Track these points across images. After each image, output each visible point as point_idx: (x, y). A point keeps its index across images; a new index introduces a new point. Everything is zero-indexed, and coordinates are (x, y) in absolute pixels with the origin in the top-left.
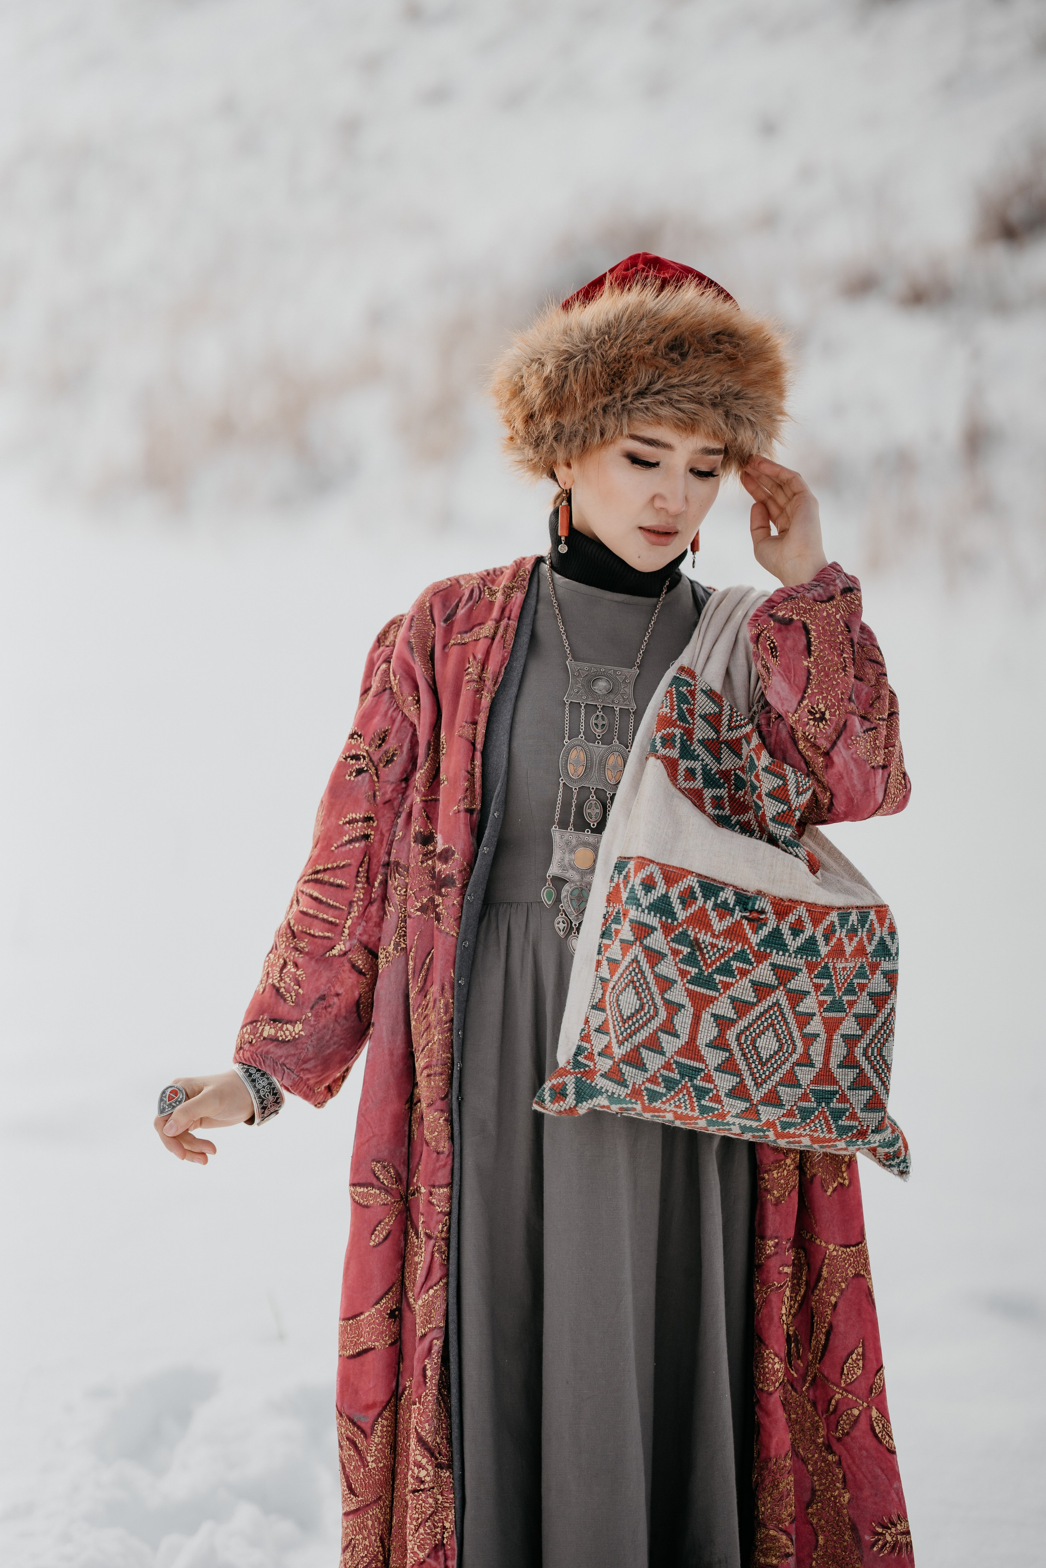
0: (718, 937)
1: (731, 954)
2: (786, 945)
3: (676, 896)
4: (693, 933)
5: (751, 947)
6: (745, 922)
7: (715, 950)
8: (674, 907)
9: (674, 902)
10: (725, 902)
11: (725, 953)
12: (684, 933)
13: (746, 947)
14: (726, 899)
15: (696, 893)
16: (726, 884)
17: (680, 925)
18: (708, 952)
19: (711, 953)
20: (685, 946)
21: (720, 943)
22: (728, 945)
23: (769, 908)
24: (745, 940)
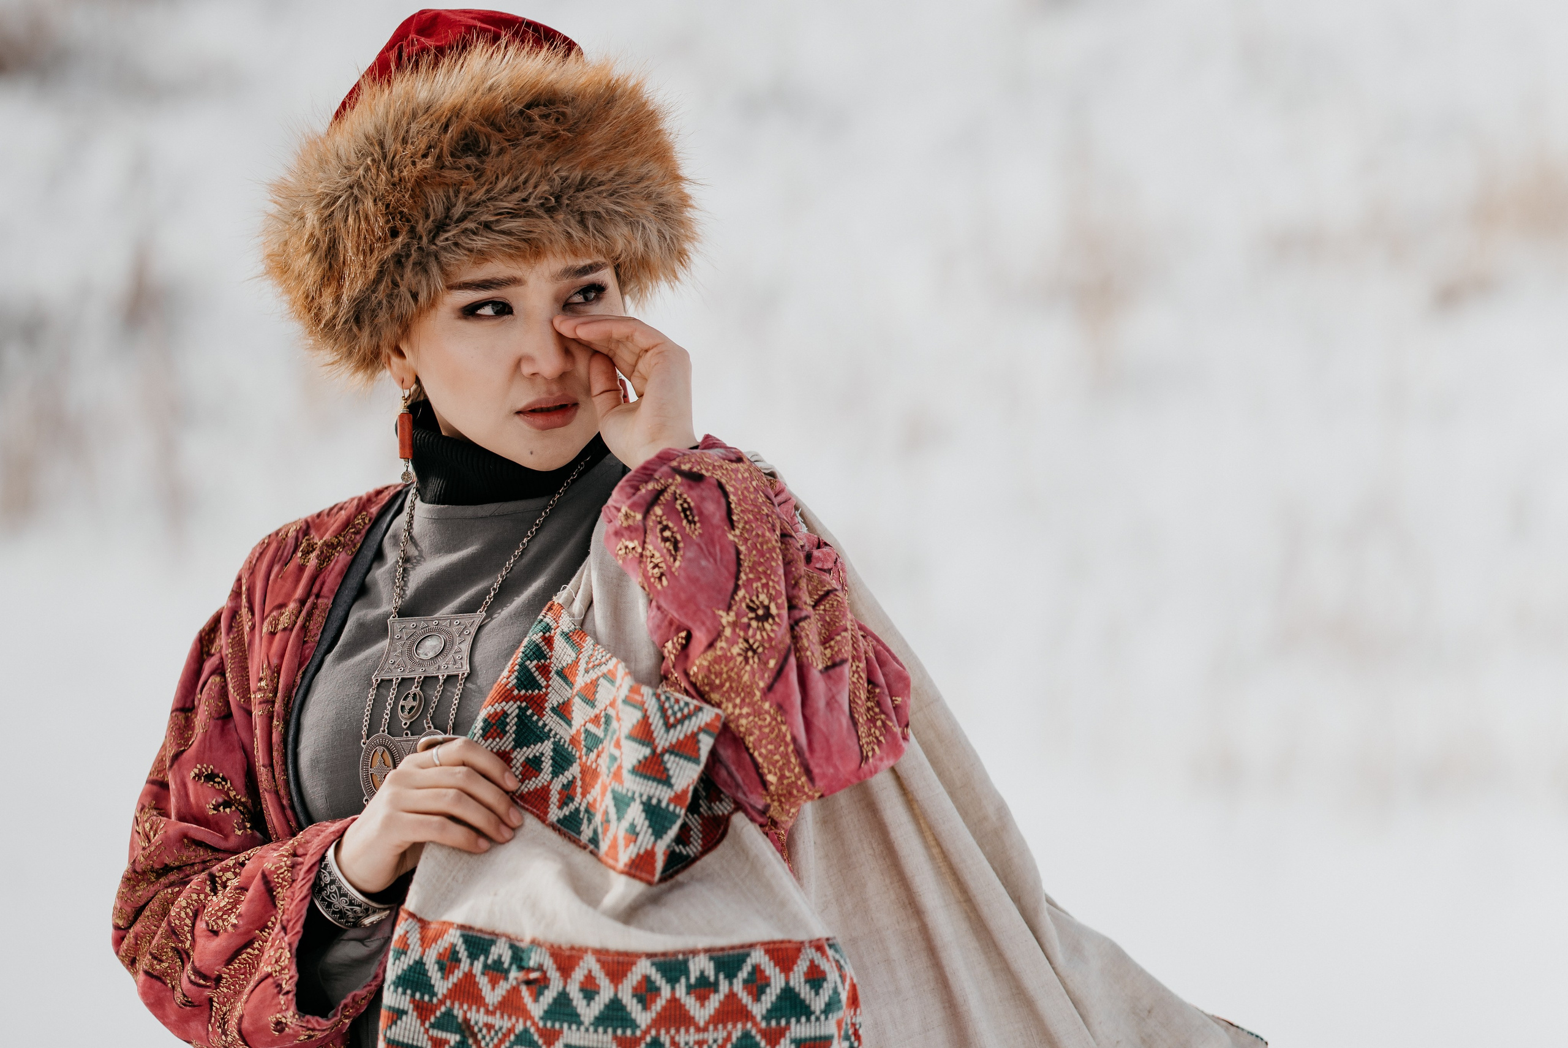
0: (493, 1013)
1: (512, 1037)
2: (578, 1016)
3: (433, 960)
4: (461, 1012)
5: (534, 1024)
6: (524, 989)
7: (493, 1033)
8: (431, 978)
9: (431, 970)
10: (499, 962)
11: (506, 1036)
12: (449, 1014)
13: (529, 1023)
14: (500, 956)
15: (458, 953)
16: (497, 935)
17: (442, 1002)
18: (484, 1038)
19: (488, 1039)
20: (451, 1032)
21: (497, 1021)
22: (506, 1024)
23: (549, 964)
24: (526, 1014)
